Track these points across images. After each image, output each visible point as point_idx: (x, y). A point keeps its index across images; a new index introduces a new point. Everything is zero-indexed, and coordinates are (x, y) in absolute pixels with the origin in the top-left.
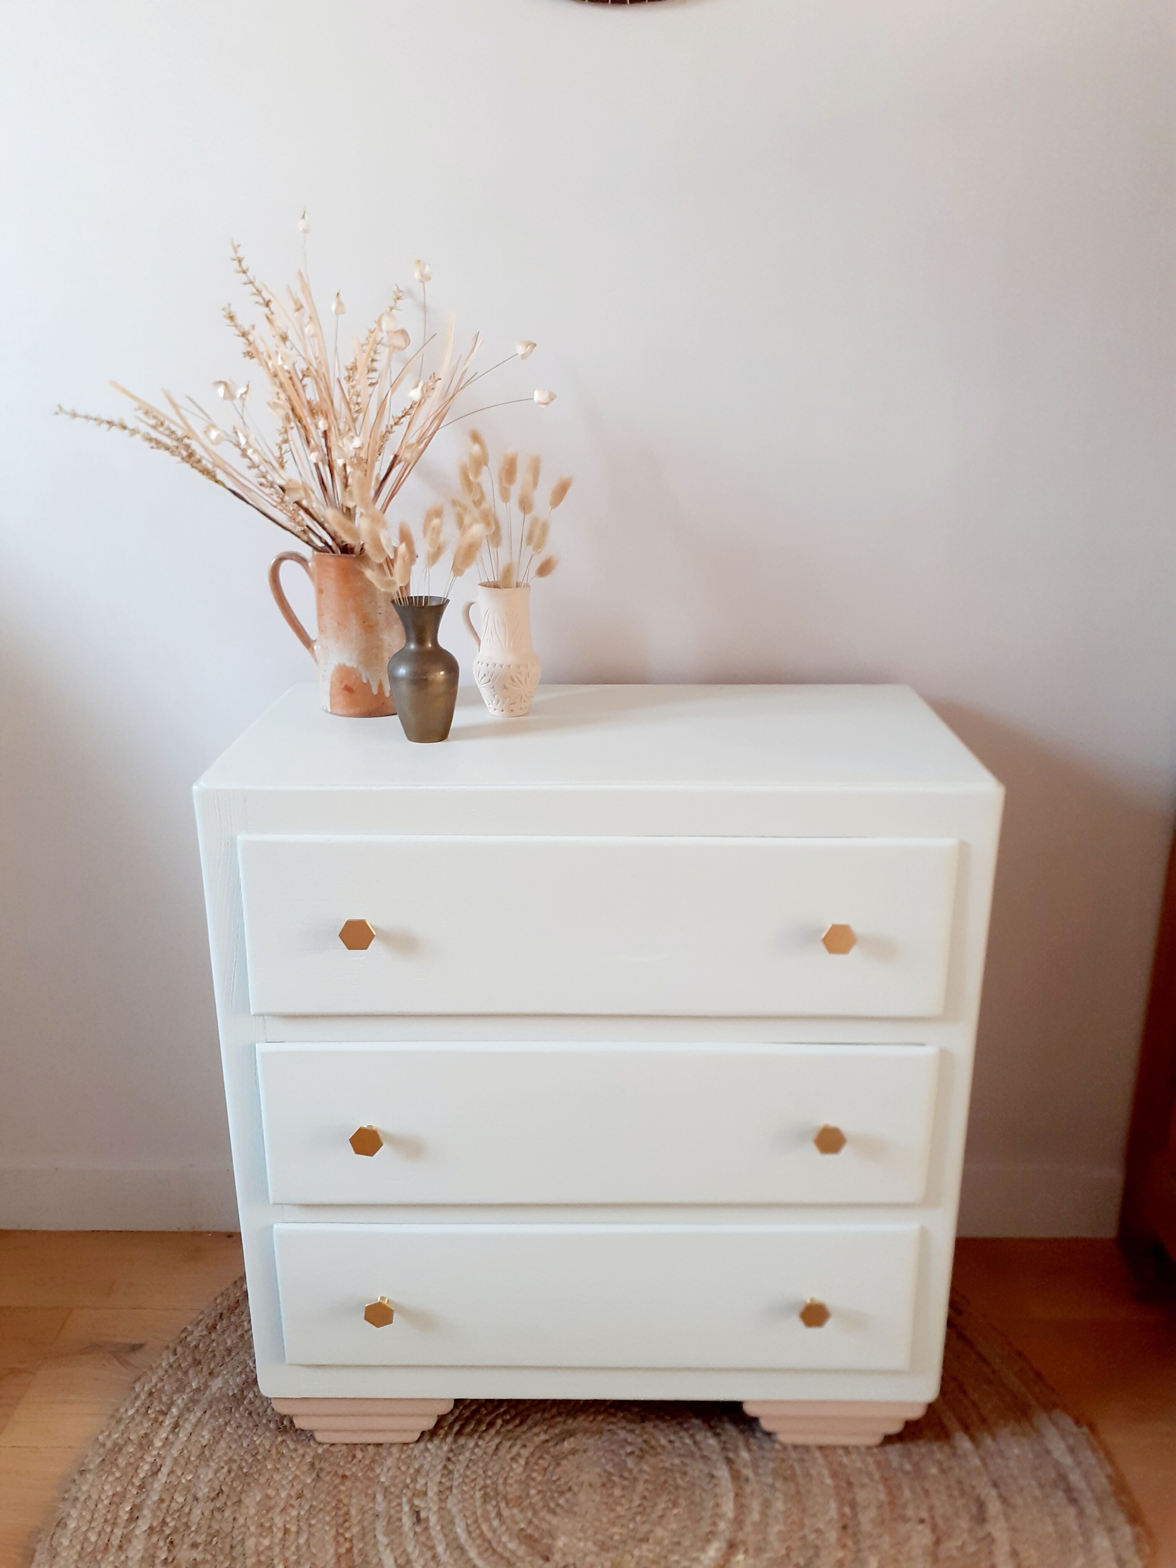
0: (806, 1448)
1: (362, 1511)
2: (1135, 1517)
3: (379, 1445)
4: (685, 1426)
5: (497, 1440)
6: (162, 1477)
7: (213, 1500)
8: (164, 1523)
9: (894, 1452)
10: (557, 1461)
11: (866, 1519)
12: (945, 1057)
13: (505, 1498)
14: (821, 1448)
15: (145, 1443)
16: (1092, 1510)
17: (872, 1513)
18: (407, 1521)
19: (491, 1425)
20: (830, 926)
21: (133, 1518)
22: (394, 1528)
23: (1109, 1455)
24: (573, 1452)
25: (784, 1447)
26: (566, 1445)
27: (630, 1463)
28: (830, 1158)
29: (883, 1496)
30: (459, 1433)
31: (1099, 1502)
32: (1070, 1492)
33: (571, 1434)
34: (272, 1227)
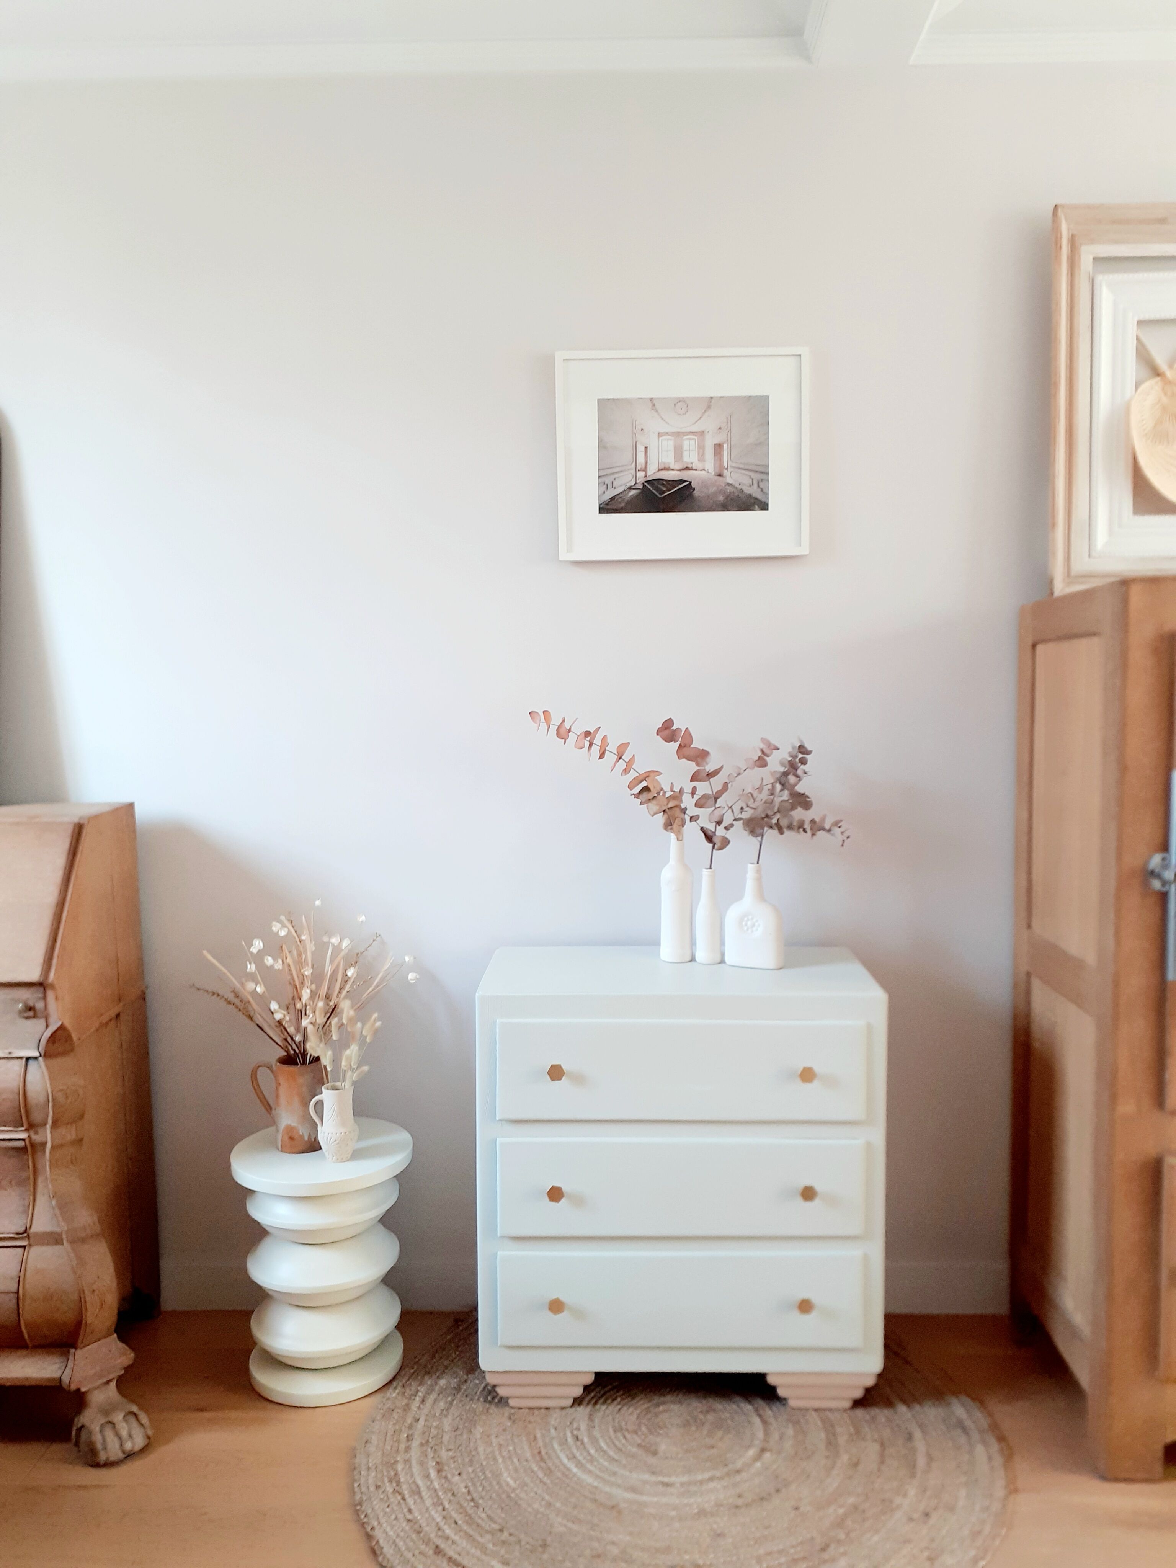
0: (807, 1410)
1: (543, 1436)
2: (1001, 1439)
3: (547, 1408)
4: (733, 1400)
5: (619, 1407)
6: (422, 1422)
7: (455, 1431)
8: (428, 1441)
9: (860, 1412)
10: (657, 1415)
11: (842, 1440)
12: (869, 1146)
13: (627, 1430)
14: (816, 1410)
15: (407, 1408)
16: (976, 1436)
17: (845, 1437)
18: (570, 1440)
19: (614, 1400)
20: (802, 1069)
21: (409, 1438)
22: (563, 1443)
23: (990, 1415)
24: (665, 1411)
25: (794, 1409)
26: (661, 1408)
27: (701, 1416)
28: (809, 1204)
29: (852, 1430)
30: (596, 1403)
31: (981, 1432)
32: (965, 1430)
33: (663, 1403)
34: (496, 1253)
